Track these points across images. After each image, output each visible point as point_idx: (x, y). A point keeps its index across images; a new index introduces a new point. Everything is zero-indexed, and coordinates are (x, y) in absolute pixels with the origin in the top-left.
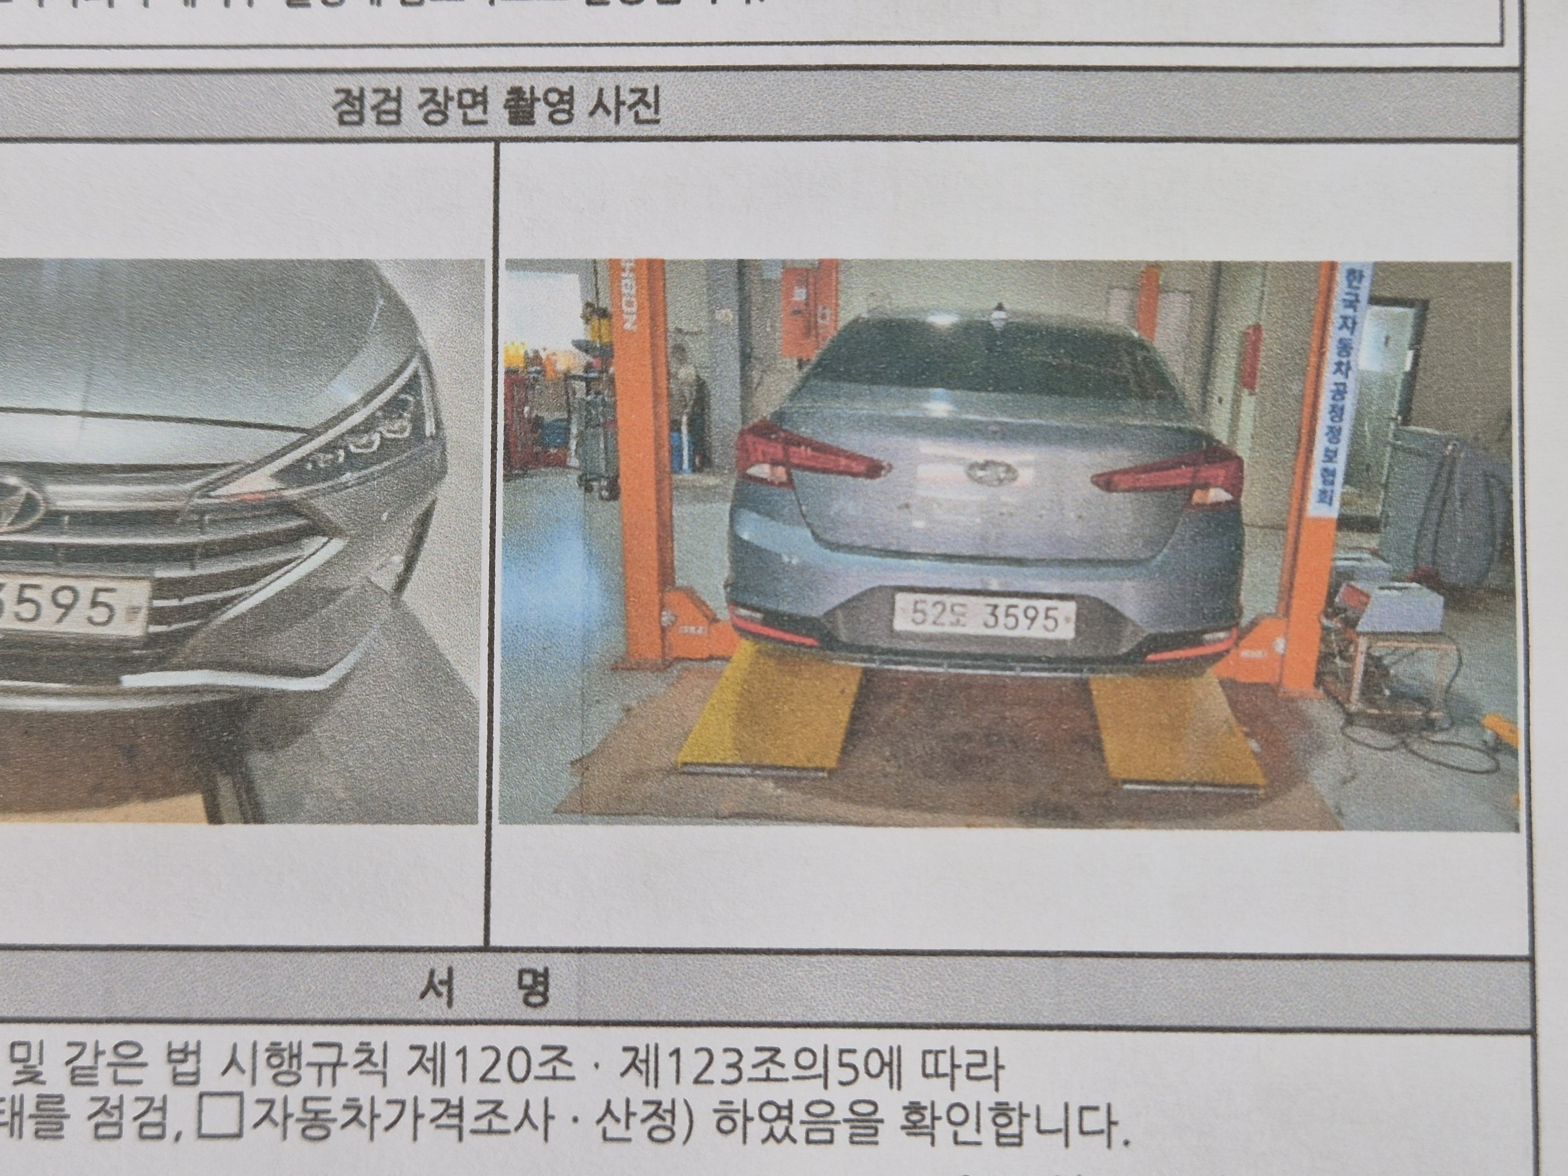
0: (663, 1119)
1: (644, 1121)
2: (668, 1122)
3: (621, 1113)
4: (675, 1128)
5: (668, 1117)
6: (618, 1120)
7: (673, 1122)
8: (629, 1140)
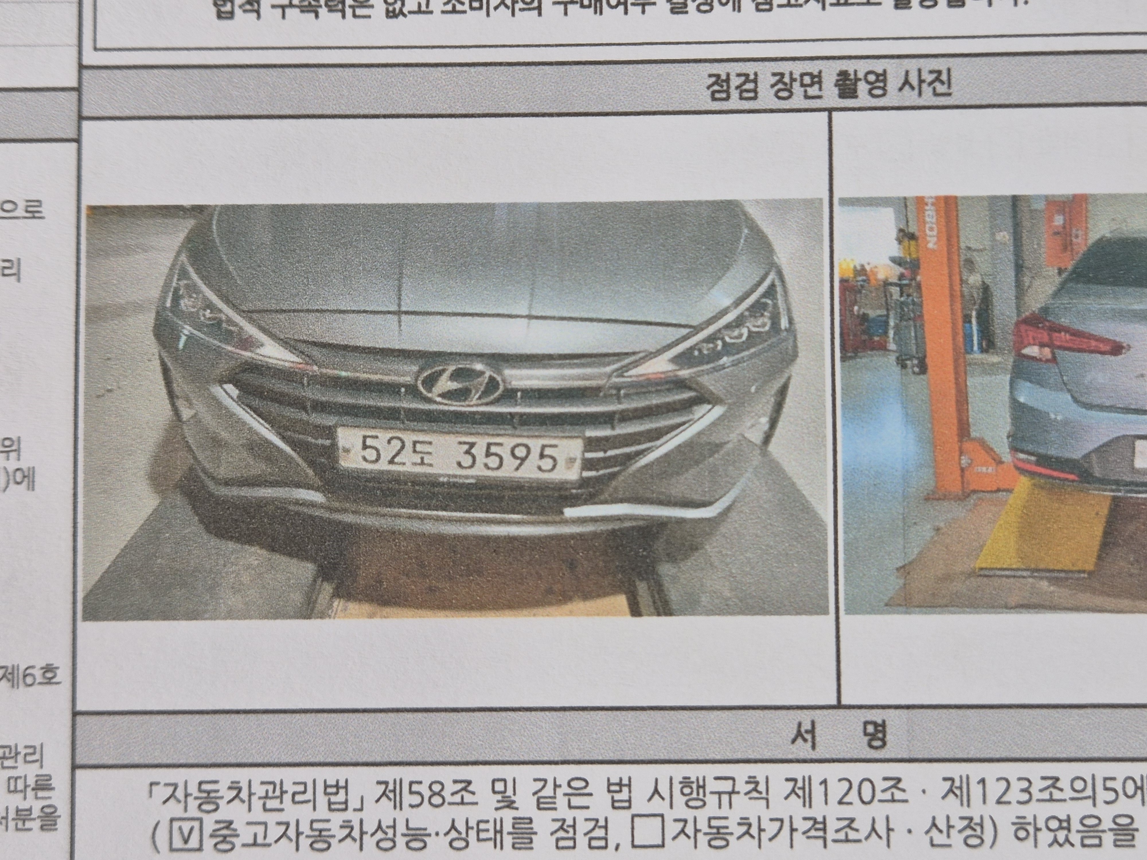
0: (975, 830)
1: (960, 831)
2: (979, 832)
3: (943, 826)
4: (984, 837)
5: (978, 829)
6: (941, 831)
7: (982, 832)
8: (949, 846)
